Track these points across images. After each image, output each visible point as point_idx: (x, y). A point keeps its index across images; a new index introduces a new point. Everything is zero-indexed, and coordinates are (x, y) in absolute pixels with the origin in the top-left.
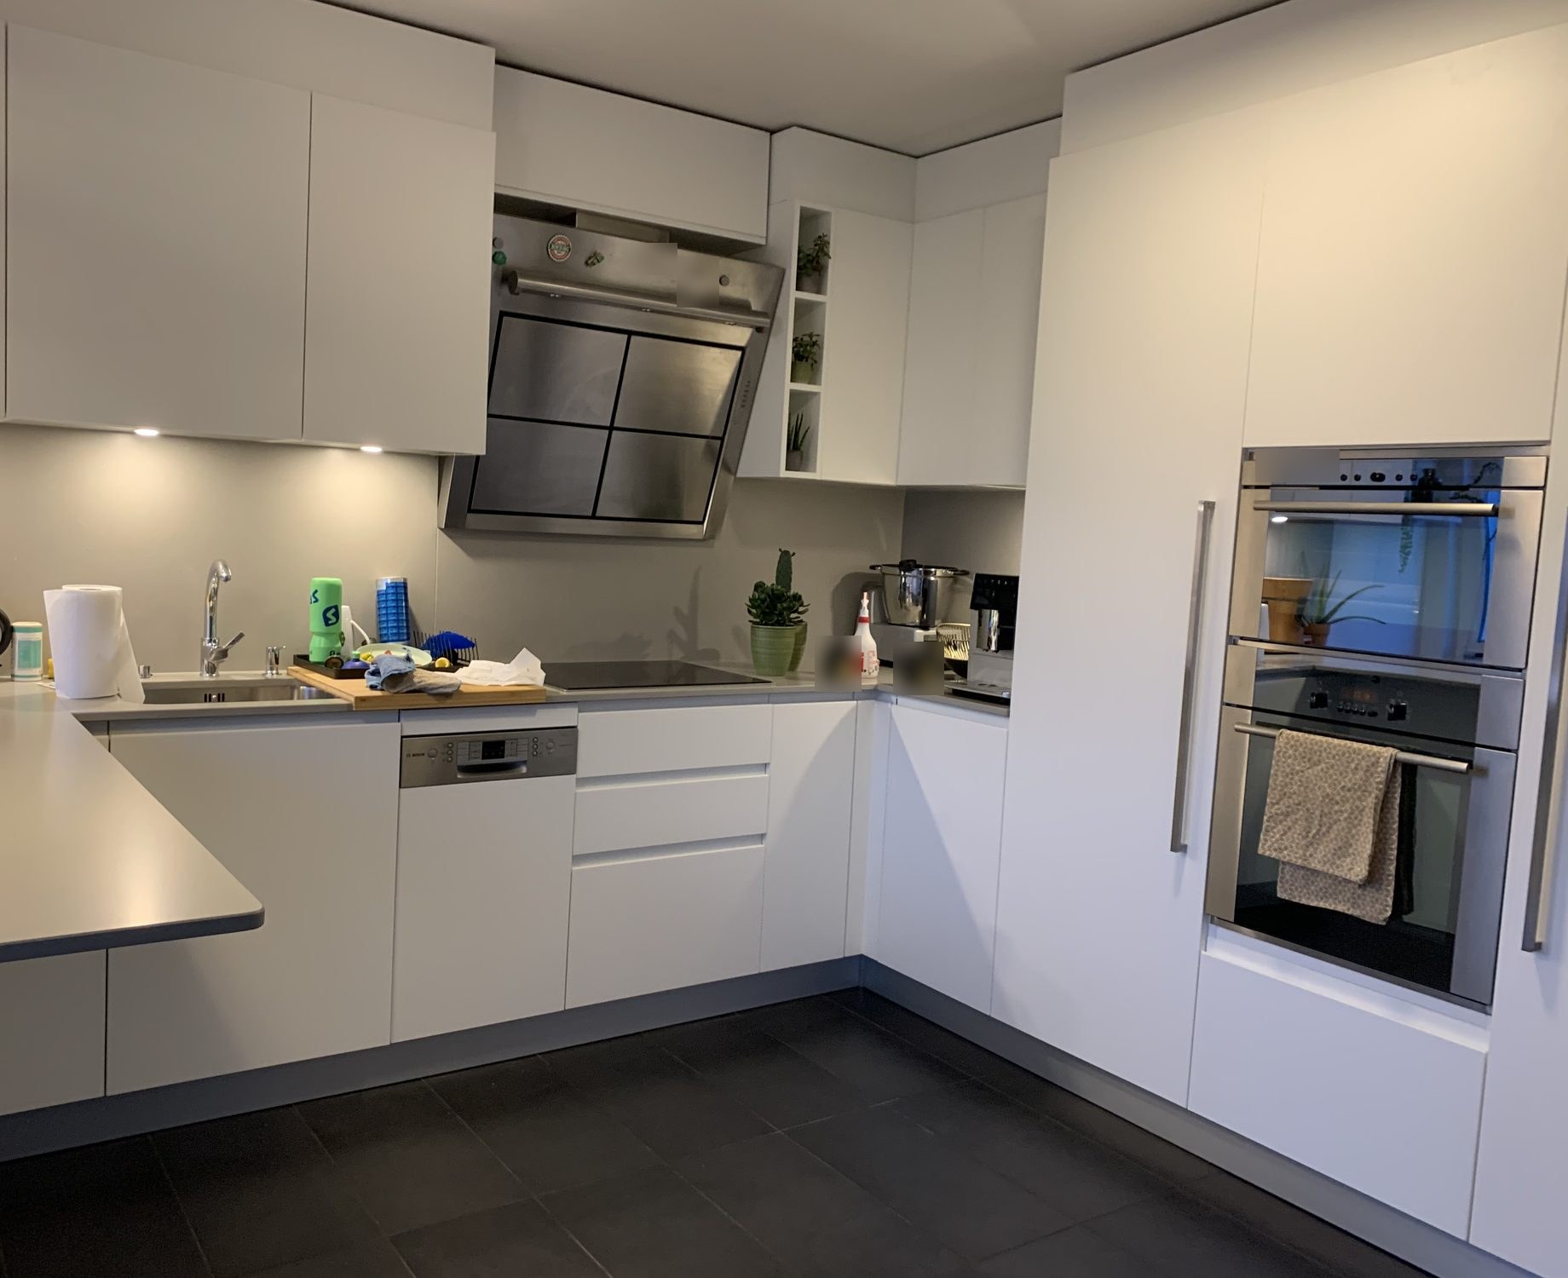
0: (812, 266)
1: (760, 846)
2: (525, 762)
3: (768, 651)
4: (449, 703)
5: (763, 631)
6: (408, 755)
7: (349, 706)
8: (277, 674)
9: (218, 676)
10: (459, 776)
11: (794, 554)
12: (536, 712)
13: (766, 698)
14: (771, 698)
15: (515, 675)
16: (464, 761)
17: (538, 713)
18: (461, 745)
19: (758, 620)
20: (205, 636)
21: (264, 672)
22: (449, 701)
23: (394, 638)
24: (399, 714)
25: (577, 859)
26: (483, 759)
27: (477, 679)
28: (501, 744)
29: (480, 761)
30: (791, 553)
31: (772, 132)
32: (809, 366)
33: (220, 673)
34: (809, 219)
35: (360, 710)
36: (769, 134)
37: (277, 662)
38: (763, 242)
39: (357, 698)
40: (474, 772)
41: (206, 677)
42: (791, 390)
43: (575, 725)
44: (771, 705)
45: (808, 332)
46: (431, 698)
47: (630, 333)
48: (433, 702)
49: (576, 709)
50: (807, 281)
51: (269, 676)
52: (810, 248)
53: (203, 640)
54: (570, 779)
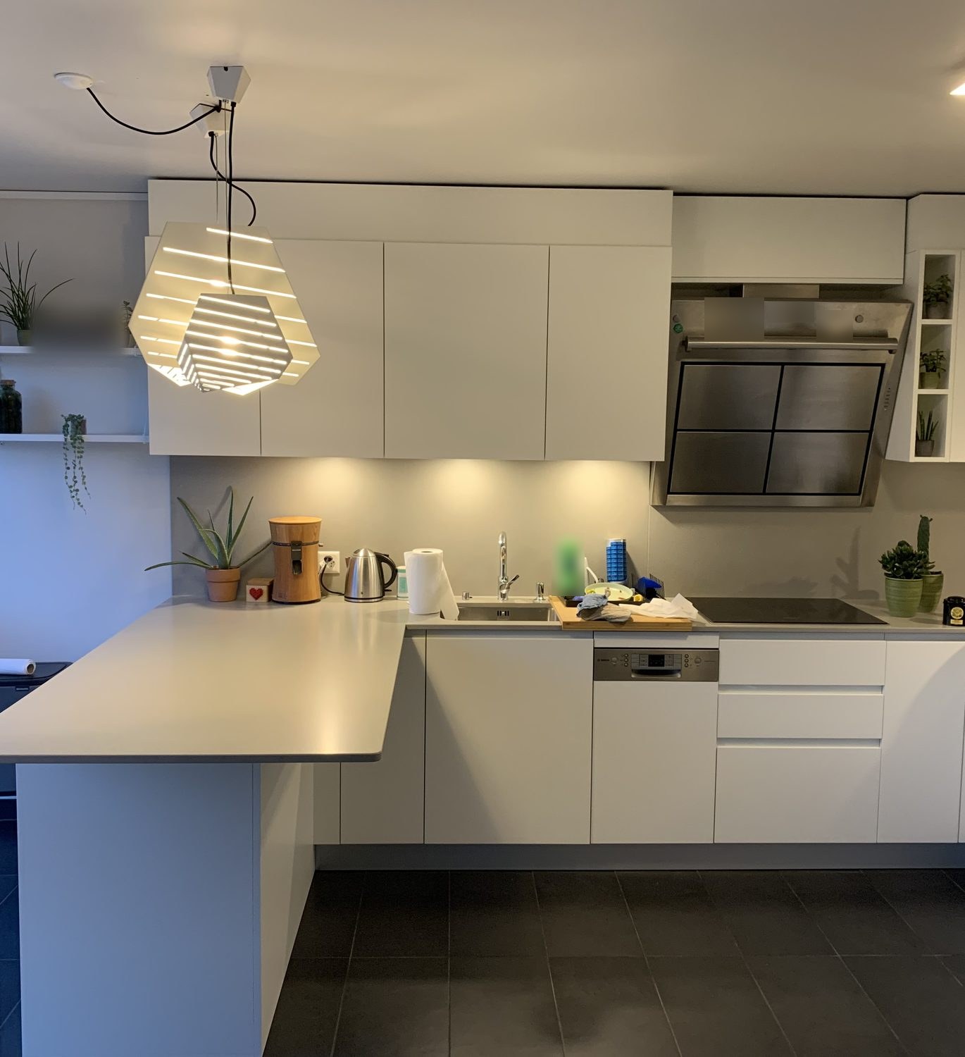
0: (938, 299)
1: (877, 748)
2: (679, 671)
3: (898, 598)
4: (624, 628)
5: (894, 582)
6: (599, 660)
7: (560, 626)
8: (543, 599)
9: (508, 599)
10: (633, 676)
11: (931, 519)
12: (687, 637)
13: (882, 636)
14: (885, 636)
15: (674, 611)
16: (636, 666)
17: (688, 639)
18: (634, 656)
19: (890, 573)
20: (500, 576)
21: (535, 598)
22: (624, 626)
23: (616, 579)
24: (593, 634)
25: (721, 740)
26: (650, 665)
27: (651, 612)
28: (662, 657)
29: (646, 667)
30: (929, 519)
31: (908, 198)
32: (937, 376)
33: (509, 597)
34: (935, 264)
35: (567, 629)
36: (905, 200)
37: (543, 592)
38: (900, 282)
39: (564, 623)
40: (644, 674)
41: (501, 601)
42: (919, 395)
43: (717, 647)
44: (885, 641)
45: (935, 349)
46: (611, 624)
47: (783, 365)
48: (612, 627)
49: (718, 637)
50: (933, 310)
51: (537, 601)
52: (935, 284)
53: (499, 577)
54: (713, 685)
